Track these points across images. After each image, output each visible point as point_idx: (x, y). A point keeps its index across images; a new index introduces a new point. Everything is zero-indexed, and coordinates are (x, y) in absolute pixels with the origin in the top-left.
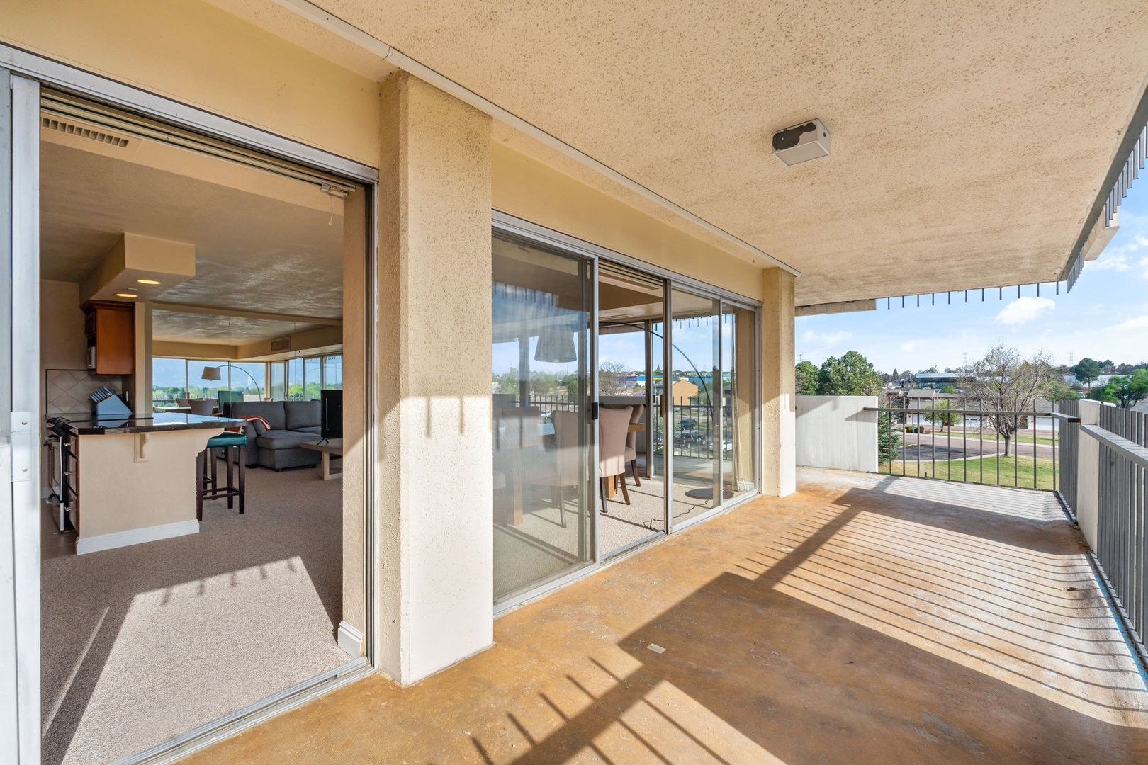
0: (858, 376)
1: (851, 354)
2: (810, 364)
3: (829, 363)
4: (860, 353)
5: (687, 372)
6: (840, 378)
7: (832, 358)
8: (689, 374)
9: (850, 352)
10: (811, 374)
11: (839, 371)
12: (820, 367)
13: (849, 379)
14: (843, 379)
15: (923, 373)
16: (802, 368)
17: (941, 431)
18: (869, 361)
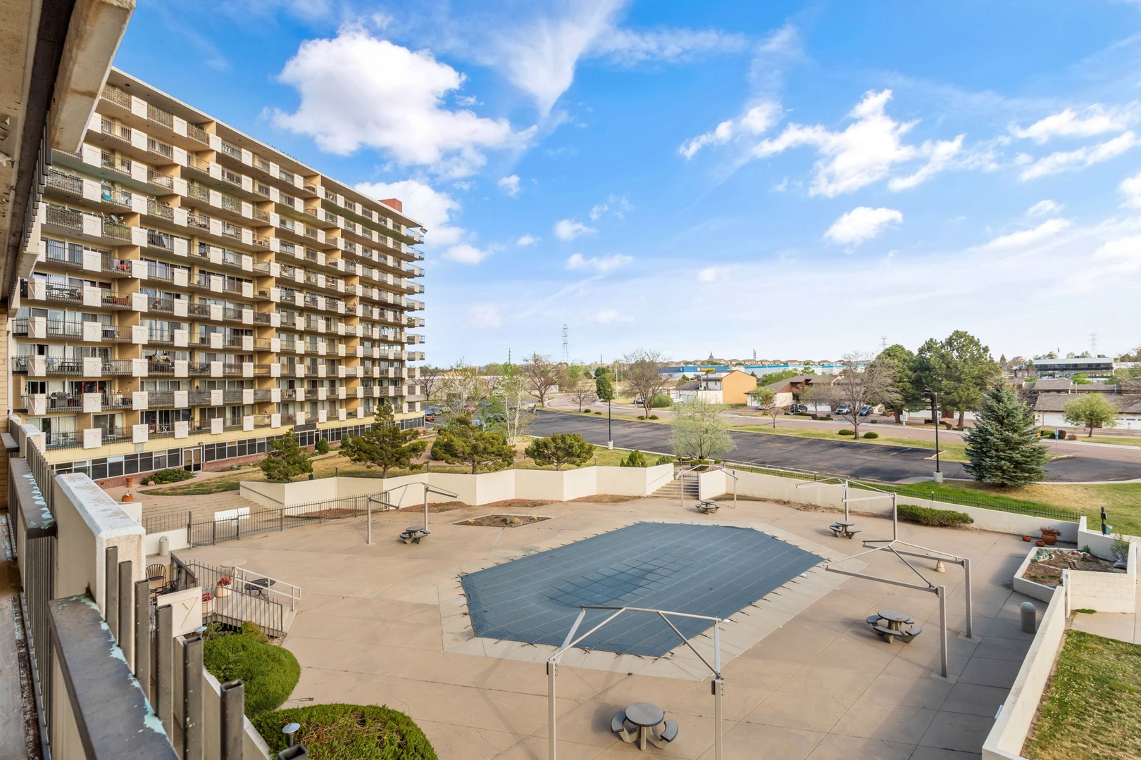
0: (970, 363)
1: (958, 334)
2: (903, 349)
3: (930, 346)
4: (970, 334)
5: (744, 361)
6: (944, 366)
7: (931, 340)
8: (747, 363)
9: (957, 332)
10: (905, 360)
11: (942, 356)
12: (916, 353)
13: (956, 368)
14: (948, 367)
15: (1040, 358)
16: (892, 354)
17: (1090, 436)
18: (983, 344)
